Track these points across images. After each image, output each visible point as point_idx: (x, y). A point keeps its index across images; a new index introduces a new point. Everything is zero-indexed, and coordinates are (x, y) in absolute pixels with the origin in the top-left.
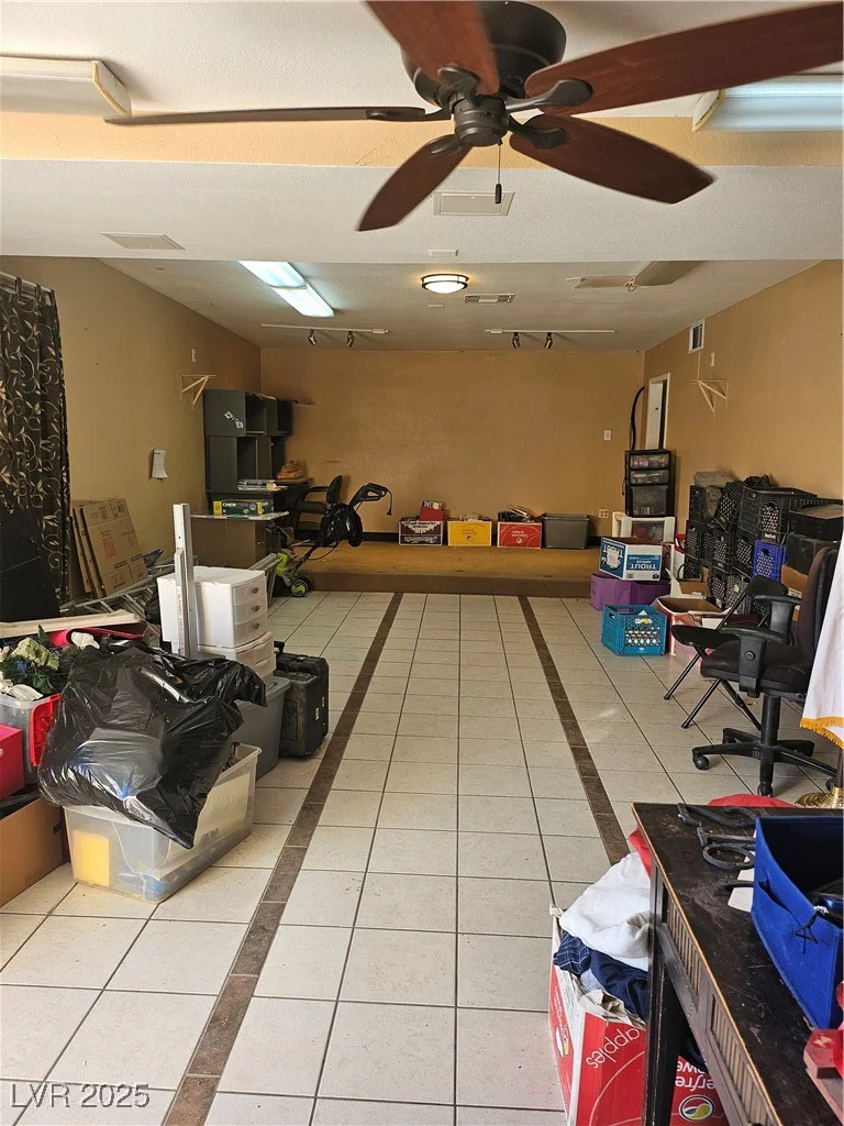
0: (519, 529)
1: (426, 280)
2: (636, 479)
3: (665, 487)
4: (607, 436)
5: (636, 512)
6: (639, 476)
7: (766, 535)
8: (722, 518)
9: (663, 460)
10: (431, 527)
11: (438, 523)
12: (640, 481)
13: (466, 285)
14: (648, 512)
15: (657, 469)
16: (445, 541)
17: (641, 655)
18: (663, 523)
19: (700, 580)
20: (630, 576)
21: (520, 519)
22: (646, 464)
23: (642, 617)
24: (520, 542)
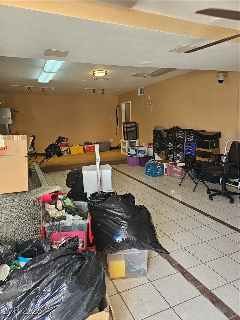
0: (91, 147)
1: (94, 72)
2: (128, 130)
3: (135, 132)
4: (110, 119)
5: (129, 139)
6: (128, 129)
7: (188, 141)
8: (169, 138)
9: (134, 124)
10: (65, 149)
11: (67, 148)
12: (129, 131)
13: (106, 74)
14: (132, 138)
15: (133, 127)
16: (70, 153)
17: (159, 176)
18: (136, 141)
19: (162, 154)
20: (139, 156)
21: (91, 144)
22: (130, 126)
23: (158, 166)
24: (92, 151)
